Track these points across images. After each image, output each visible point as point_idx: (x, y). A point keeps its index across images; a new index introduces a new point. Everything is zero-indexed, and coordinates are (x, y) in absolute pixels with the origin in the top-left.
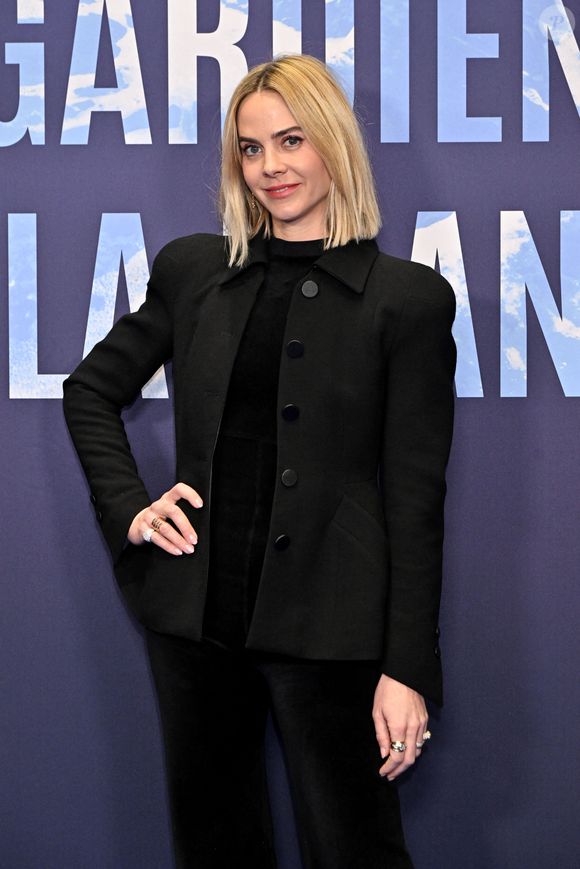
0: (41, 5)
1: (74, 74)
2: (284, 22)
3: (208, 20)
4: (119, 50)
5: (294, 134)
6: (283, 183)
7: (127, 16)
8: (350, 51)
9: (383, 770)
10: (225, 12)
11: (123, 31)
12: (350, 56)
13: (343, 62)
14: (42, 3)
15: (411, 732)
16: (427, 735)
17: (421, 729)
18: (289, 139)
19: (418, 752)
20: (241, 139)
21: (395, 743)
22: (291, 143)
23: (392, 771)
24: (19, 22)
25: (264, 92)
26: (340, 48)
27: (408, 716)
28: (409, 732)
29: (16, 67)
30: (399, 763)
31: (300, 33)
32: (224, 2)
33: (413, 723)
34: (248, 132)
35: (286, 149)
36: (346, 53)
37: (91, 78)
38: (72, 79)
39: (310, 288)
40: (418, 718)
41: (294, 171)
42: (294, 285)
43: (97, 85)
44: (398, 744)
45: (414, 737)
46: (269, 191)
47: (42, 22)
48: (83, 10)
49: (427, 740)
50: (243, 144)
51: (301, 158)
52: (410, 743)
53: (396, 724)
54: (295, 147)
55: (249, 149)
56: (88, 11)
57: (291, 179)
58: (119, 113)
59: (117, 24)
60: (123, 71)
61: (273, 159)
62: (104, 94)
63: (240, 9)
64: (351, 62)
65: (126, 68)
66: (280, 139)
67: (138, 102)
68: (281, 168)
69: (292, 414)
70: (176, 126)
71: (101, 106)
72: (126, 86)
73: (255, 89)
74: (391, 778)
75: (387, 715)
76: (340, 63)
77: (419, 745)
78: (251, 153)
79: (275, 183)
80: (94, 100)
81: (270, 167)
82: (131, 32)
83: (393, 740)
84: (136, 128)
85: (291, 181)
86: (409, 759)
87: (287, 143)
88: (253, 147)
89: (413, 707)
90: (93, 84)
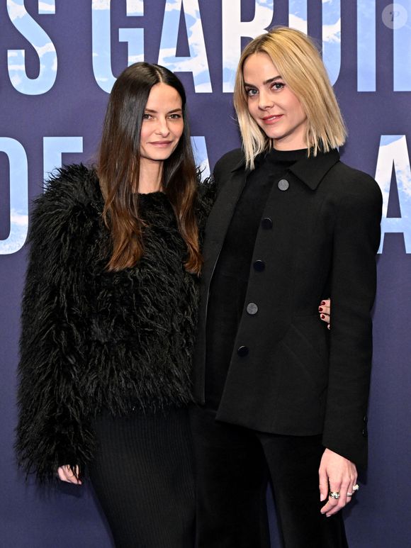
0: (142, 4)
1: (163, 48)
2: (297, 15)
3: (247, 14)
4: (191, 33)
5: (279, 81)
6: (272, 114)
7: (196, 11)
8: (338, 33)
9: (323, 510)
10: (258, 9)
11: (194, 21)
12: (338, 37)
13: (334, 40)
14: (142, 3)
15: (344, 486)
16: (356, 487)
17: (351, 484)
18: (276, 84)
19: (349, 499)
20: (245, 85)
21: (332, 493)
22: (277, 87)
23: (330, 510)
24: (128, 15)
25: (259, 54)
26: (332, 32)
27: (343, 475)
28: (343, 486)
29: (126, 44)
30: (334, 506)
31: (306, 22)
32: (258, 3)
33: (346, 480)
34: (249, 81)
35: (273, 91)
36: (335, 35)
37: (174, 51)
38: (161, 51)
39: (283, 185)
40: (350, 477)
41: (279, 106)
42: (273, 183)
43: (177, 56)
44: (334, 494)
45: (346, 489)
46: (264, 119)
47: (143, 15)
48: (169, 7)
49: (356, 491)
50: (247, 87)
51: (284, 97)
52: (343, 493)
53: (334, 481)
54: (279, 90)
55: (251, 92)
56: (171, 8)
57: (276, 111)
58: (192, 73)
59: (189, 16)
60: (194, 46)
61: (265, 98)
62: (182, 61)
63: (269, 7)
64: (339, 40)
65: (196, 45)
66: (270, 84)
67: (203, 66)
68: (270, 104)
69: (260, 267)
70: (227, 81)
71: (180, 68)
72: (196, 56)
73: (254, 52)
74: (328, 515)
75: (329, 473)
76: (331, 41)
77: (349, 494)
78: (252, 94)
79: (266, 115)
80: (175, 64)
81: (263, 103)
82: (199, 22)
83: (331, 491)
84: (202, 82)
85: (277, 113)
86: (341, 504)
87: (275, 87)
88: (253, 90)
89: (347, 469)
90: (175, 54)
